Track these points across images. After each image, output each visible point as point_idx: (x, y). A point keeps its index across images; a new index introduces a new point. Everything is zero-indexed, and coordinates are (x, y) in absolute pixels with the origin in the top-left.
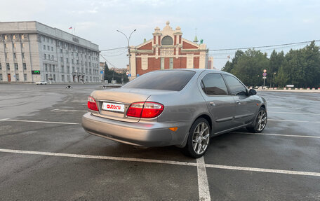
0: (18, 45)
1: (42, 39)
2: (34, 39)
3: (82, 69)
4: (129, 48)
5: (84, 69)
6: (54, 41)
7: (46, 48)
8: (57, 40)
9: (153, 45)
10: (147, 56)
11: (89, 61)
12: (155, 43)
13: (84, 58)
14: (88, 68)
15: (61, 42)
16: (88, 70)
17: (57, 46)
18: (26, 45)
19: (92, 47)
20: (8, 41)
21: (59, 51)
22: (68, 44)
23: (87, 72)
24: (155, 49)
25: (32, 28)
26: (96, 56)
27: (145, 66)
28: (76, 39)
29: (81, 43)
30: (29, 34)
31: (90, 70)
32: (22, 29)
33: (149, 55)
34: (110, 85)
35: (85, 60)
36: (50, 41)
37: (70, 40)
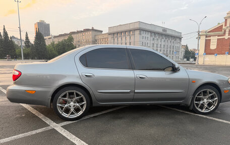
0: (128, 38)
1: (142, 32)
2: (137, 32)
3: (167, 51)
4: (199, 32)
5: (169, 51)
6: (149, 33)
7: (144, 38)
8: (151, 32)
9: (224, 27)
10: (217, 37)
11: (173, 45)
12: (226, 25)
13: (169, 43)
14: (172, 50)
15: (154, 33)
16: (171, 52)
17: (151, 36)
18: (132, 37)
19: (176, 34)
20: (124, 36)
21: (152, 39)
22: (159, 34)
23: (170, 53)
24: (225, 31)
25: (137, 26)
26: (179, 41)
27: (213, 46)
28: (165, 30)
29: (168, 32)
30: (135, 30)
31: (173, 51)
32: (132, 27)
33: (218, 36)
34: (188, 62)
35: (169, 44)
36: (147, 33)
37: (160, 31)
